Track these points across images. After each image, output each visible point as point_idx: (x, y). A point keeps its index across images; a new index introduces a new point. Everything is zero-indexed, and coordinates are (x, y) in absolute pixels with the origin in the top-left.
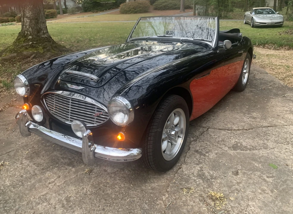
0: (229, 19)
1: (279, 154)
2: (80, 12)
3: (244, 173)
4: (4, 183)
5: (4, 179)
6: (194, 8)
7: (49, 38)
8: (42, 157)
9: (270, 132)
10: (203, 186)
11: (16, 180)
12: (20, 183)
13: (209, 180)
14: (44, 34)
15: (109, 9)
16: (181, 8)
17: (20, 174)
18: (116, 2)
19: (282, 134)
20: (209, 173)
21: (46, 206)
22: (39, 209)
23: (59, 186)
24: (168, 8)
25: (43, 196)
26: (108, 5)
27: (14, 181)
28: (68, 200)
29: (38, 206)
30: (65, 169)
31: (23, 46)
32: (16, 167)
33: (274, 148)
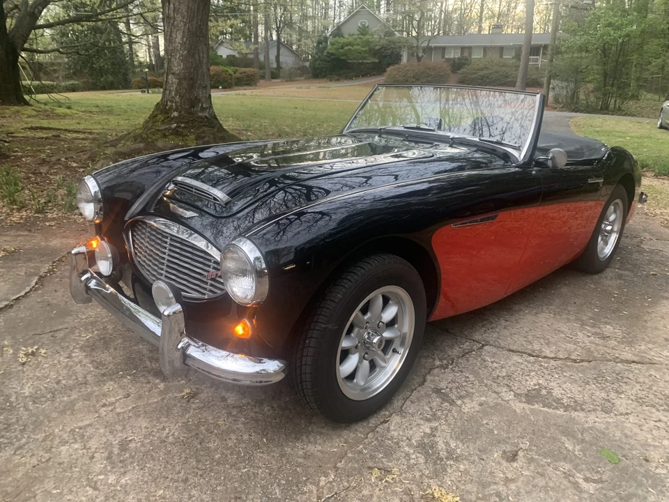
0: (626, 115)
1: (636, 430)
2: (305, 79)
3: (531, 460)
4: (21, 390)
5: (25, 381)
6: (545, 86)
7: (213, 119)
8: (112, 350)
9: (631, 376)
10: (421, 471)
11: (45, 387)
12: (51, 394)
13: (441, 459)
14: (203, 109)
15: (363, 76)
16: (518, 84)
17: (57, 378)
18: (380, 62)
19: (661, 384)
20: (447, 444)
21: (77, 449)
22: (60, 455)
23: (118, 414)
24: (488, 81)
25: (80, 428)
26: (363, 66)
27: (41, 390)
28: (124, 446)
29: (62, 448)
30: (146, 381)
31: (159, 130)
32: (56, 362)
33: (627, 414)
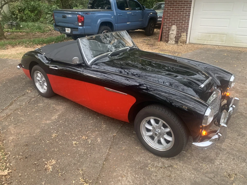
4: (245, 166)
5: (241, 168)
8: (208, 154)
11: (238, 161)
12: (239, 158)
17: (232, 161)
23: (231, 140)
25: (242, 145)
27: (240, 161)
